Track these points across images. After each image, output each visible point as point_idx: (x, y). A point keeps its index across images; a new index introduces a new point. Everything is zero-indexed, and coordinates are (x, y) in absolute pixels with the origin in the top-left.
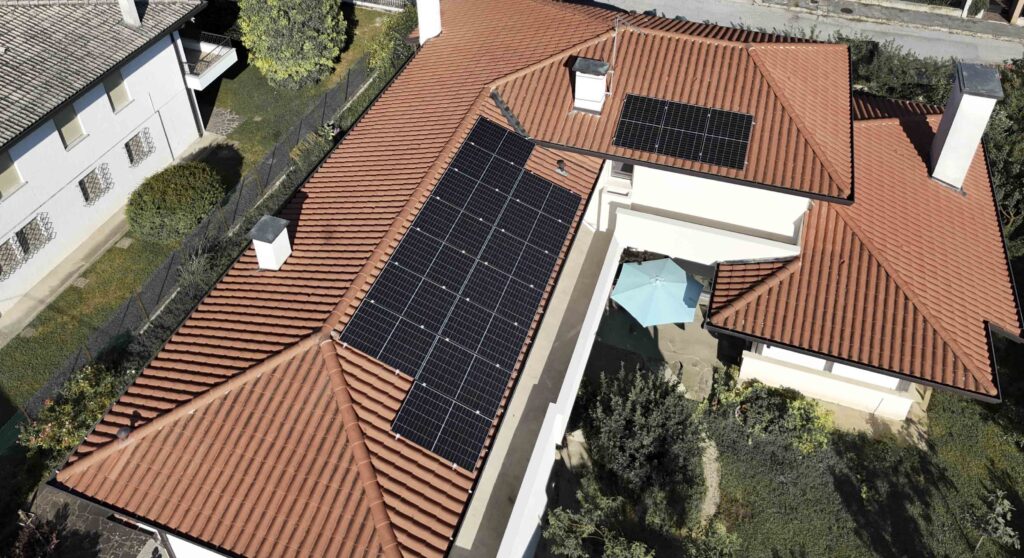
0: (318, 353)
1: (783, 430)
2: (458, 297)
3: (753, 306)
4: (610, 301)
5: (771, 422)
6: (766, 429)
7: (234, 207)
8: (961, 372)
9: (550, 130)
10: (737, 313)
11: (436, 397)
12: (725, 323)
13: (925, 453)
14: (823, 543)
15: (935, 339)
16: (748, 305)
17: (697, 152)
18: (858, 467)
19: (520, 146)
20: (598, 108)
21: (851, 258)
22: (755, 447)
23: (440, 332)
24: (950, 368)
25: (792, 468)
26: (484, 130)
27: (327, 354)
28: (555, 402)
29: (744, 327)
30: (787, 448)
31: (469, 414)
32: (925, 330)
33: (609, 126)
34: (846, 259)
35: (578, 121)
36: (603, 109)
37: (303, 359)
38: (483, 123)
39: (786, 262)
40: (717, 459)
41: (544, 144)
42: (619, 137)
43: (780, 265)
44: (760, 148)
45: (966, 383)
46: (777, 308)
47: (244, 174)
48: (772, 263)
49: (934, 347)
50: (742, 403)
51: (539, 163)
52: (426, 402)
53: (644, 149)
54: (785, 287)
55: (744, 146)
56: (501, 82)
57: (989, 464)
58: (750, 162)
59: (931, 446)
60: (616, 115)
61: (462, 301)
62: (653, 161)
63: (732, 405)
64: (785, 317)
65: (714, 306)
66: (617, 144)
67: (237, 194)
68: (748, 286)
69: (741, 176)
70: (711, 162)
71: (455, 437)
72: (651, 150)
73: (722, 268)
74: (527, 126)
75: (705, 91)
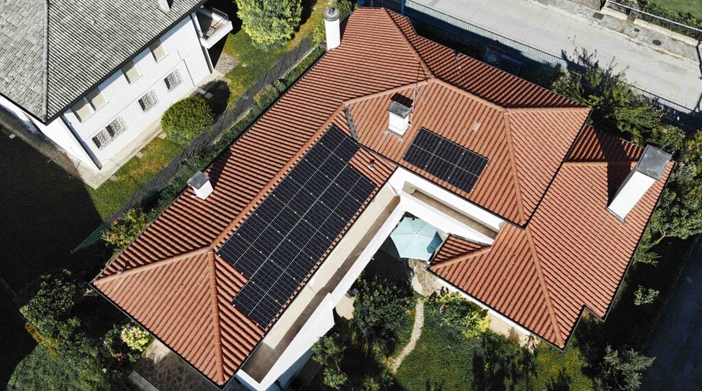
0: (207, 256)
1: (459, 324)
2: (285, 238)
3: (455, 266)
5: (456, 318)
6: (452, 321)
8: (550, 331)
9: (371, 141)
10: (445, 267)
11: (258, 290)
12: (437, 271)
13: (531, 355)
15: (545, 311)
16: (453, 265)
17: (447, 176)
18: (490, 352)
19: (351, 146)
20: (402, 133)
21: (520, 254)
22: (443, 328)
23: (269, 256)
24: (545, 328)
25: (456, 343)
26: (334, 132)
27: (210, 259)
28: (331, 292)
29: (446, 275)
30: (459, 333)
31: (272, 301)
32: (542, 304)
33: (405, 146)
34: (517, 254)
35: (388, 139)
36: (405, 134)
37: (200, 257)
38: (334, 130)
39: (484, 246)
40: (421, 328)
41: (365, 148)
42: (407, 155)
43: (479, 247)
44: (485, 182)
46: (467, 270)
48: (476, 244)
49: (542, 315)
50: (446, 304)
51: (358, 161)
52: (252, 291)
53: (418, 167)
54: (477, 260)
55: (476, 178)
56: (352, 102)
57: (561, 370)
58: (475, 191)
59: (536, 353)
61: (286, 241)
62: (422, 174)
63: (441, 304)
64: (470, 276)
65: (436, 260)
66: (404, 159)
68: (457, 253)
69: (467, 197)
70: (453, 184)
71: (262, 311)
72: (422, 168)
73: (451, 238)
74: (359, 135)
75: (467, 135)
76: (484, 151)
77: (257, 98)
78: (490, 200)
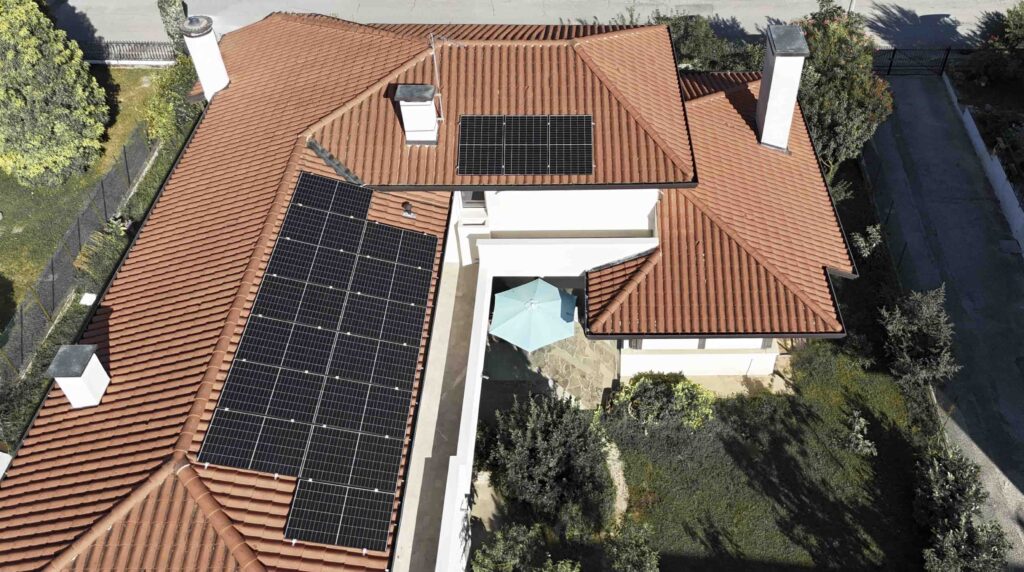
0: (175, 483)
1: (673, 413)
2: (326, 377)
3: (626, 305)
4: (490, 336)
5: (661, 409)
6: (658, 417)
7: (18, 344)
9: (386, 171)
10: (613, 316)
11: (328, 488)
12: (604, 329)
13: (793, 397)
14: (724, 503)
15: (786, 294)
16: (622, 305)
17: (544, 164)
18: (742, 426)
19: (356, 197)
20: (433, 137)
21: (704, 238)
22: (651, 437)
23: (314, 421)
25: (686, 445)
26: (310, 186)
28: (455, 454)
29: (622, 328)
30: (679, 428)
31: (368, 495)
32: (777, 288)
33: (449, 154)
34: (700, 240)
35: (415, 157)
36: (439, 137)
37: (159, 495)
38: (307, 179)
39: (648, 256)
40: (620, 459)
41: (383, 188)
42: (462, 164)
43: (643, 260)
44: (604, 148)
45: (816, 326)
46: (647, 302)
47: (20, 301)
48: (636, 259)
49: (787, 302)
50: (633, 399)
51: (382, 211)
52: (317, 497)
53: (491, 173)
54: (652, 279)
55: (589, 148)
56: (316, 128)
57: (843, 391)
58: (598, 165)
59: (797, 389)
60: (453, 141)
61: (331, 381)
62: (503, 182)
63: (624, 404)
64: (656, 308)
65: (591, 314)
66: (461, 172)
67: (17, 327)
68: (618, 287)
69: (592, 181)
70: (560, 172)
71: (358, 522)
72: (499, 172)
73: (591, 276)
74: (359, 172)
75: (538, 97)
76: (577, 108)
77: (80, 262)
78: (627, 170)
